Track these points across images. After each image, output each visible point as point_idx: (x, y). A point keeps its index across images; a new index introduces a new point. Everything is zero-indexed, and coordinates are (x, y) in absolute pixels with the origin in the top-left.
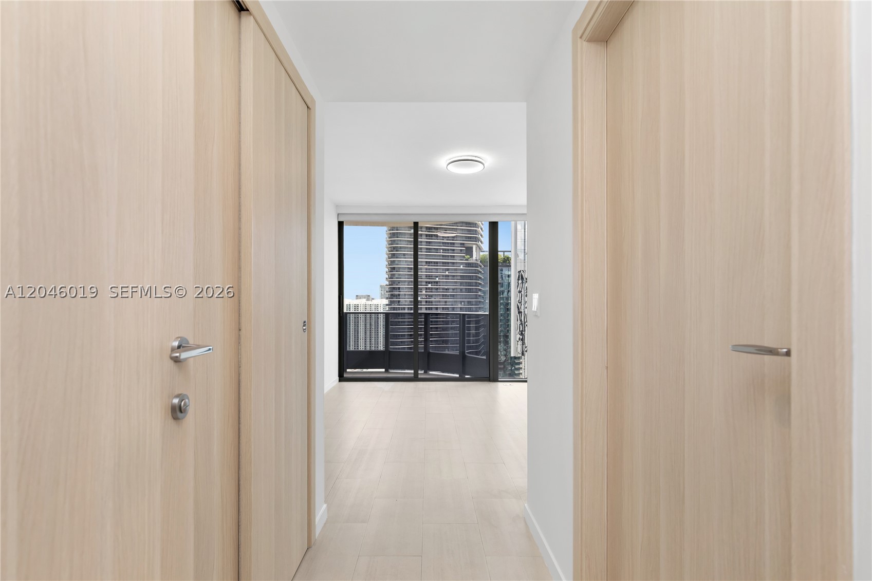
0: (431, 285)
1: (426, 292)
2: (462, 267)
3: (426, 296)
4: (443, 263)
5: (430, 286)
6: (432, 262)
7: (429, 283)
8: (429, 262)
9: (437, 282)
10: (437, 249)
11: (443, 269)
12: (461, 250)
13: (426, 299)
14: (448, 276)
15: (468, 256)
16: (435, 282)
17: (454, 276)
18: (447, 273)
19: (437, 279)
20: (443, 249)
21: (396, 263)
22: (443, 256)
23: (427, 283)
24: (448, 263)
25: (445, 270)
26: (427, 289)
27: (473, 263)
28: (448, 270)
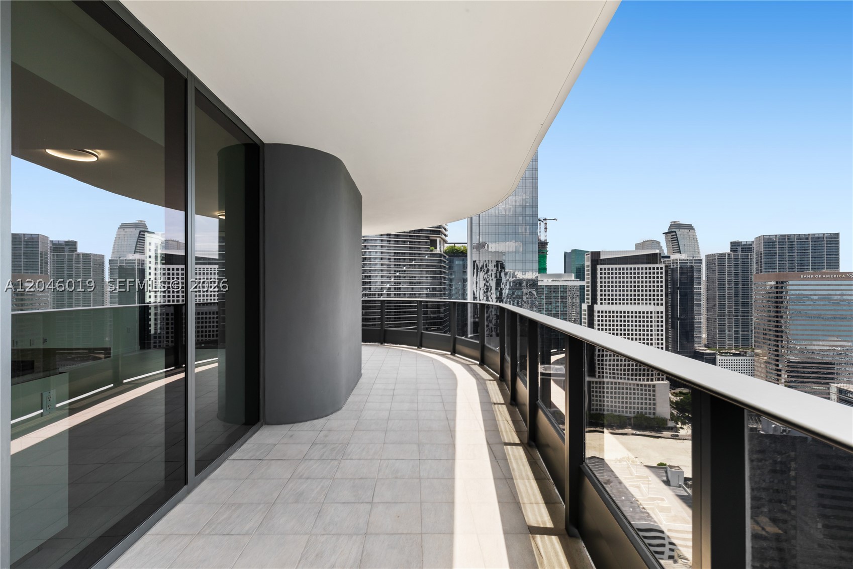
0: (400, 274)
1: (394, 279)
2: (426, 257)
3: (395, 283)
4: (410, 253)
5: (398, 274)
6: (400, 253)
7: (398, 271)
8: (398, 253)
9: (405, 271)
10: (404, 242)
11: (410, 259)
12: (426, 242)
13: (395, 285)
14: (415, 265)
15: (433, 248)
16: (402, 271)
17: (420, 265)
18: (413, 263)
19: (405, 268)
20: (410, 242)
21: (367, 253)
22: (410, 247)
23: (395, 271)
24: (415, 254)
25: (412, 260)
26: (395, 276)
27: (437, 254)
28: (415, 260)
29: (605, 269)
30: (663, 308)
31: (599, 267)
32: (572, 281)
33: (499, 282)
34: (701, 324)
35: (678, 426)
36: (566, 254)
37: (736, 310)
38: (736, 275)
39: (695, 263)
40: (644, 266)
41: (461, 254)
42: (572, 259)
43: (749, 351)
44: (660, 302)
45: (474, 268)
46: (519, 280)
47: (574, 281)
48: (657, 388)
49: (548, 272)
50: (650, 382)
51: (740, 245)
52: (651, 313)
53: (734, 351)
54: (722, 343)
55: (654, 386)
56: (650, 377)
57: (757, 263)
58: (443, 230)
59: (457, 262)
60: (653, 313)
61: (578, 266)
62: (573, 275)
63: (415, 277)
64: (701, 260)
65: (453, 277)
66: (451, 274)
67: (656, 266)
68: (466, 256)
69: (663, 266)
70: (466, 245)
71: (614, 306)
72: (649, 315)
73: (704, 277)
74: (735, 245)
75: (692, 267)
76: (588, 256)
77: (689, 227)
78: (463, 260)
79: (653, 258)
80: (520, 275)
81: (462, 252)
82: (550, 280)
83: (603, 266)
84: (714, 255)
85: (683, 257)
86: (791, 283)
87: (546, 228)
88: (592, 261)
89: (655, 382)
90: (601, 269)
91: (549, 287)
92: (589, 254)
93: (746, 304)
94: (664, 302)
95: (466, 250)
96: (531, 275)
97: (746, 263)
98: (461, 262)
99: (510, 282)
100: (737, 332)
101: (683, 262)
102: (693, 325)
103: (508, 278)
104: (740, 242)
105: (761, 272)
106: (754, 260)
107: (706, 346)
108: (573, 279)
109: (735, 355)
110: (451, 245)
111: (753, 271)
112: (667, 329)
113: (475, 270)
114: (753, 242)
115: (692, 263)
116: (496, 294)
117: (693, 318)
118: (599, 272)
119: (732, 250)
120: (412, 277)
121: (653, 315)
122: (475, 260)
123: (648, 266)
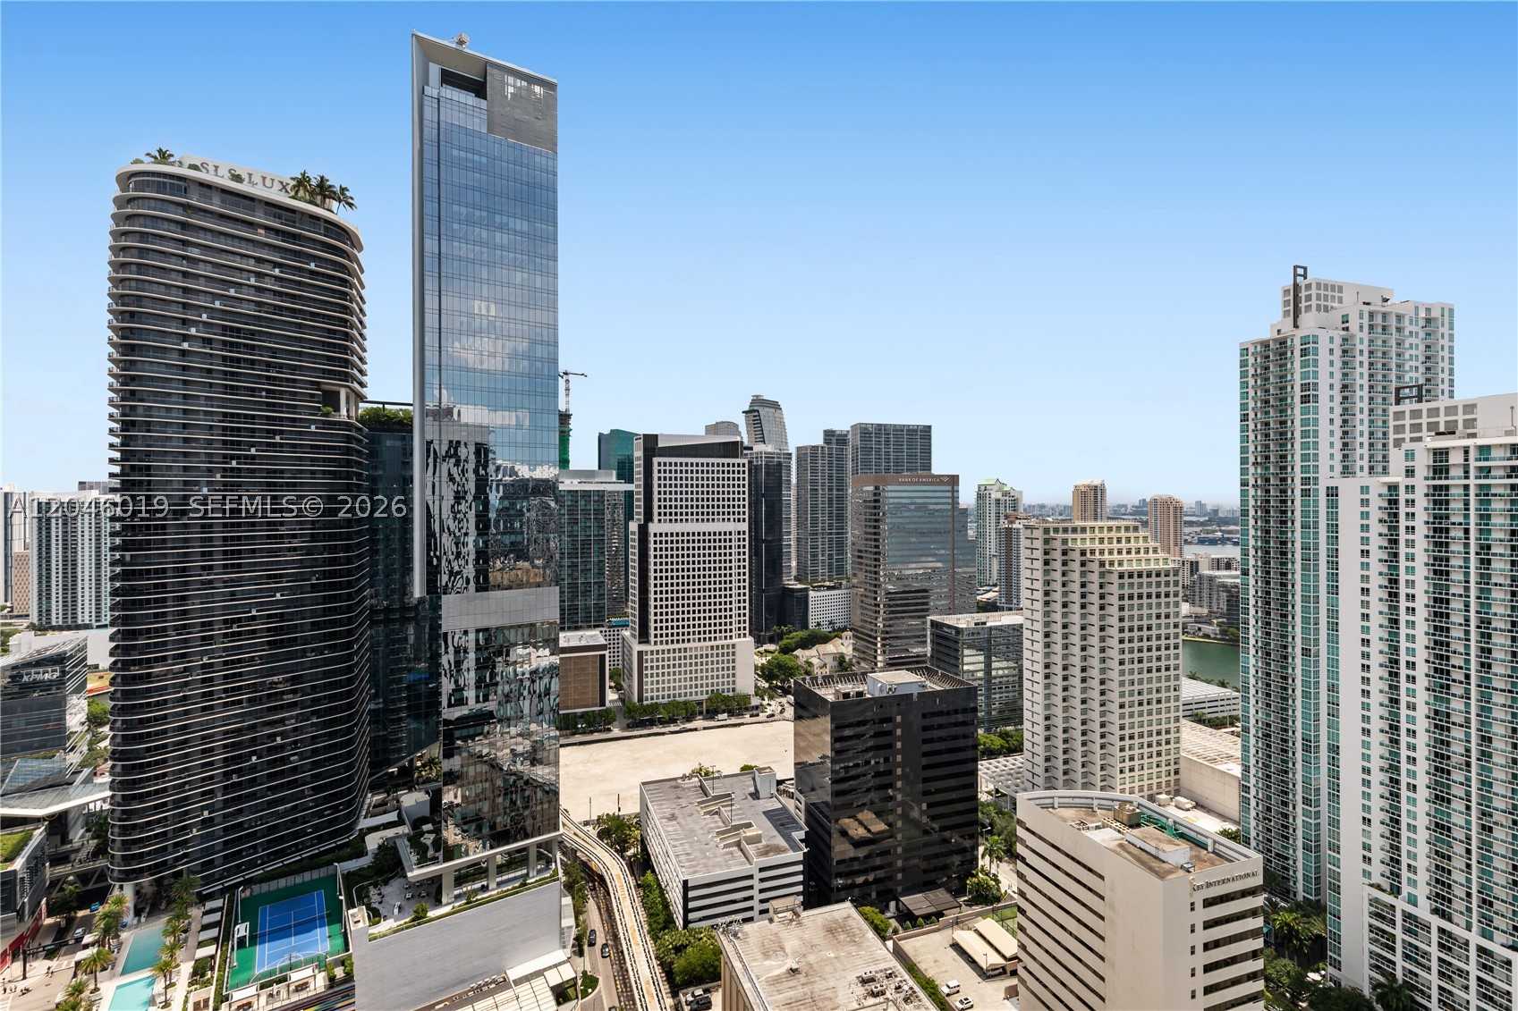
0: (239, 463)
1: (223, 476)
2: (313, 428)
3: (225, 485)
4: (268, 418)
5: (234, 464)
6: (239, 415)
7: (233, 457)
8: (232, 415)
9: (253, 457)
10: (253, 389)
11: (268, 431)
12: (312, 396)
14: (281, 445)
15: (330, 409)
16: (246, 457)
17: (295, 446)
18: (277, 439)
19: (253, 451)
20: (268, 391)
21: (140, 411)
22: (268, 404)
23: (225, 456)
24: (281, 419)
25: (275, 432)
26: (225, 470)
27: (340, 423)
28: (281, 432)
29: (665, 464)
30: (744, 526)
31: (656, 460)
33: (482, 484)
34: (790, 548)
35: (765, 703)
36: (601, 437)
37: (830, 525)
38: (830, 476)
39: (783, 458)
40: (721, 461)
41: (398, 427)
42: (613, 446)
43: (844, 582)
44: (741, 517)
45: (428, 456)
46: (521, 480)
47: (614, 483)
48: (737, 650)
49: (572, 466)
50: (729, 641)
51: (834, 435)
52: (730, 534)
53: (827, 584)
54: (815, 573)
55: (734, 646)
56: (728, 634)
57: (852, 460)
58: (356, 372)
59: (388, 443)
60: (733, 534)
61: (620, 458)
62: (614, 472)
63: (282, 471)
64: (790, 454)
65: (380, 472)
66: (375, 468)
67: (736, 461)
68: (411, 431)
69: (746, 461)
70: (411, 408)
71: (679, 524)
72: (728, 537)
73: (794, 480)
74: (829, 435)
75: (780, 464)
76: (639, 441)
77: (775, 406)
78: (403, 438)
79: (732, 449)
80: (524, 472)
81: (401, 422)
82: (576, 481)
83: (662, 460)
84: (806, 448)
85: (769, 448)
86: (889, 488)
87: (567, 389)
88: (645, 450)
89: (735, 640)
90: (659, 464)
91: (573, 493)
92: (640, 439)
93: (841, 518)
94: (747, 517)
95: (411, 419)
96: (545, 472)
97: (841, 459)
98: (398, 443)
99: (505, 485)
100: (830, 556)
101: (769, 456)
102: (781, 549)
103: (500, 477)
104: (834, 432)
105: (857, 473)
106: (850, 456)
107: (797, 579)
108: (614, 479)
109: (829, 588)
110: (375, 406)
111: (848, 472)
112: (750, 557)
113: (431, 460)
114: (848, 432)
115: (780, 458)
116: (477, 507)
117: (781, 540)
118: (656, 468)
119: (827, 441)
120: (275, 471)
121: (733, 537)
122: (429, 438)
123: (726, 461)
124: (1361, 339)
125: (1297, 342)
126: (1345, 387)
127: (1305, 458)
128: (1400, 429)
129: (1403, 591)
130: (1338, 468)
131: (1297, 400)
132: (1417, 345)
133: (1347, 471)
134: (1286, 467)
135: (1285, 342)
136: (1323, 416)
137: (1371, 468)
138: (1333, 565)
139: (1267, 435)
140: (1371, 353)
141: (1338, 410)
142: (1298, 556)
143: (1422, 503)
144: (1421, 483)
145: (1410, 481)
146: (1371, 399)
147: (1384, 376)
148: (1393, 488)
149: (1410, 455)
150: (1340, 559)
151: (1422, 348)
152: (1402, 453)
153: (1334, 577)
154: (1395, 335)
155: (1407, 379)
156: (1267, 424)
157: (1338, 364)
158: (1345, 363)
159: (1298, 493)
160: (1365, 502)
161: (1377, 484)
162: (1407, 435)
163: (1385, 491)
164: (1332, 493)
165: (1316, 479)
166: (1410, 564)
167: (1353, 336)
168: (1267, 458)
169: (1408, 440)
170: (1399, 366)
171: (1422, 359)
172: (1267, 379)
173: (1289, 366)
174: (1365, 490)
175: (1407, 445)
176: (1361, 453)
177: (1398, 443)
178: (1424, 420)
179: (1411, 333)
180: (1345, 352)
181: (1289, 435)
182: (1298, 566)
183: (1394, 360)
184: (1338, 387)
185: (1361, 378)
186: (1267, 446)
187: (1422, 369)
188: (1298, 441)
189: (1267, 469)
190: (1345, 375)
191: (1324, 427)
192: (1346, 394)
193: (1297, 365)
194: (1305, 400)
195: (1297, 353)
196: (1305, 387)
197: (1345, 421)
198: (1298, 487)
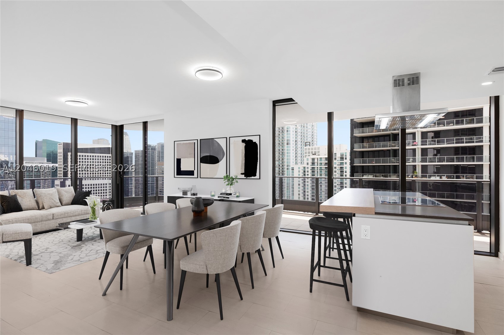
32: (45, 164)
34: (132, 189)
36: (36, 143)
39: (129, 155)
42: (44, 147)
44: (109, 177)
47: (45, 163)
51: (150, 147)
52: (106, 184)
57: (158, 156)
60: (107, 184)
61: (48, 152)
62: (45, 159)
64: (132, 153)
72: (105, 186)
73: (134, 163)
75: (128, 157)
76: (60, 145)
77: (126, 134)
88: (64, 149)
90: (80, 156)
92: (61, 144)
97: (153, 156)
102: (128, 190)
104: (150, 145)
105: (160, 161)
106: (157, 155)
108: (46, 162)
111: (156, 160)
114: (156, 146)
115: (128, 154)
124: (299, 129)
125: (286, 128)
126: (296, 141)
127: (288, 159)
128: (306, 153)
129: (306, 194)
130: (295, 163)
131: (286, 144)
132: (310, 132)
133: (296, 163)
134: (283, 162)
135: (283, 128)
136: (291, 148)
137: (301, 162)
138: (293, 188)
139: (279, 153)
140: (301, 132)
141: (295, 147)
142: (286, 186)
143: (310, 171)
144: (310, 166)
145: (308, 166)
146: (301, 145)
147: (304, 139)
148: (304, 168)
149: (308, 159)
150: (294, 186)
151: (311, 132)
152: (306, 159)
153: (293, 191)
154: (306, 129)
155: (308, 140)
156: (279, 150)
157: (294, 135)
158: (296, 135)
159: (286, 169)
160: (299, 171)
161: (301, 167)
162: (307, 154)
163: (303, 169)
164: (293, 169)
165: (290, 165)
166: (308, 187)
167: (298, 128)
168: (279, 159)
169: (307, 156)
170: (307, 137)
171: (311, 135)
172: (279, 138)
173: (284, 134)
174: (299, 168)
175: (307, 157)
176: (299, 158)
177: (306, 156)
178: (310, 151)
179: (309, 128)
180: (296, 132)
181: (284, 153)
182: (286, 189)
183: (306, 135)
184: (294, 141)
185: (299, 140)
186: (279, 156)
187: (311, 138)
188: (286, 155)
189: (279, 162)
190: (296, 138)
191: (291, 151)
192: (296, 143)
193: (286, 134)
194: (288, 144)
195: (286, 131)
196: (288, 140)
197: (296, 150)
198: (286, 167)
